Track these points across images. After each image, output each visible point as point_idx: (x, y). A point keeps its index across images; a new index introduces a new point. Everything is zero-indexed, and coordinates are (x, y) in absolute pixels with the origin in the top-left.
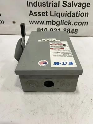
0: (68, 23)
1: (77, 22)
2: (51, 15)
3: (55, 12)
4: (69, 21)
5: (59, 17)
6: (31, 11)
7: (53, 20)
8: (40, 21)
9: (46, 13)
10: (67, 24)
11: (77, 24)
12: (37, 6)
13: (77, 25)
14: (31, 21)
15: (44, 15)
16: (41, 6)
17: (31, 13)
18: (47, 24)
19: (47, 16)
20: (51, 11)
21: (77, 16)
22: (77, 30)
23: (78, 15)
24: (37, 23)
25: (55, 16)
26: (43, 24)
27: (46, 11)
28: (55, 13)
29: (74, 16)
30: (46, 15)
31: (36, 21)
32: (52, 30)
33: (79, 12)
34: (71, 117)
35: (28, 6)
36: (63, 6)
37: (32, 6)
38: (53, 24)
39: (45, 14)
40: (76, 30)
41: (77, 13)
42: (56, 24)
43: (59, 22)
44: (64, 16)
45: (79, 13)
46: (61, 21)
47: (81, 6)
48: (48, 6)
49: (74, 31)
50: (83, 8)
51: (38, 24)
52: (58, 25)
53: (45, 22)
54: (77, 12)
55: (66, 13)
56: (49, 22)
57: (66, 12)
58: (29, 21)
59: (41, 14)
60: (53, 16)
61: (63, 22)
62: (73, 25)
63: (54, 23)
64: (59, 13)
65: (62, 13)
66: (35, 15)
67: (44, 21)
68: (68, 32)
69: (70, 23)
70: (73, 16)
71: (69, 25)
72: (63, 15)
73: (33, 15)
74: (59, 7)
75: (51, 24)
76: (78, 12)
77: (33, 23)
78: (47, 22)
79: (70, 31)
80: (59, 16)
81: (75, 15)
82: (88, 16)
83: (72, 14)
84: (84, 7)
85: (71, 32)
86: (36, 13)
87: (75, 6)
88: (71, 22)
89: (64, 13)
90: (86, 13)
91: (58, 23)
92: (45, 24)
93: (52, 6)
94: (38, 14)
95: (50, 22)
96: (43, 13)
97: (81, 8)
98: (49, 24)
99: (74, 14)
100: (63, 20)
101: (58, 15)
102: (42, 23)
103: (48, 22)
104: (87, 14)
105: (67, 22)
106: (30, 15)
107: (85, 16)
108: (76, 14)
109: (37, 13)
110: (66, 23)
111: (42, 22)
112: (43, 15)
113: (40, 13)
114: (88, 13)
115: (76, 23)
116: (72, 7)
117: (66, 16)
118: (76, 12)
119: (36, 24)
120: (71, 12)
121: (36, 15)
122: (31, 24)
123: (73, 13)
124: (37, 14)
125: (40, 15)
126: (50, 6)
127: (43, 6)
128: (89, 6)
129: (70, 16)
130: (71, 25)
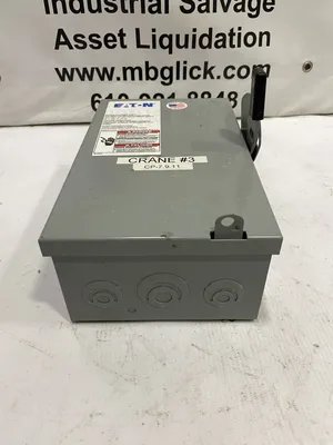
0: (202, 72)
1: (233, 68)
2: (139, 46)
3: (154, 30)
4: (206, 63)
5: (171, 52)
6: (61, 32)
7: (147, 63)
8: (97, 69)
9: (118, 38)
10: (199, 76)
11: (235, 72)
12: (82, 10)
13: (233, 76)
14: (65, 70)
15: (114, 46)
16: (99, 10)
17: (62, 40)
18: (125, 79)
19: (124, 46)
20: (137, 30)
21: (234, 46)
23: (235, 42)
24: (86, 74)
25: (154, 47)
26: (110, 78)
27: (121, 31)
28: (154, 36)
29: (224, 46)
30: (118, 43)
31: (85, 70)
33: (240, 29)
34: (292, 405)
35: (48, 12)
36: (182, 8)
37: (65, 12)
38: (148, 78)
39: (115, 40)
40: (233, 96)
41: (232, 34)
42: (159, 79)
43: (171, 69)
44: (186, 46)
45: (239, 34)
46: (178, 63)
47: (243, 10)
48: (125, 11)
50: (250, 15)
51: (91, 78)
52: (167, 81)
53: (118, 73)
54: (232, 30)
55: (194, 36)
56: (133, 70)
57: (195, 30)
58: (57, 69)
59: (101, 40)
60: (148, 47)
61: (185, 68)
62: (219, 77)
63: (152, 73)
64: (170, 37)
65: (178, 36)
66: (76, 46)
67: (113, 69)
69: (208, 72)
70: (220, 44)
71: (205, 77)
72: (182, 43)
73: (71, 48)
74: (167, 11)
75: (141, 78)
76: (236, 31)
77: (71, 79)
78: (125, 70)
80: (170, 46)
81: (224, 40)
82: (268, 44)
83: (214, 40)
84: (254, 13)
86: (83, 37)
87: (225, 10)
88: (212, 68)
89: (187, 36)
90: (261, 34)
91: (167, 73)
92: (118, 79)
93: (143, 11)
94: (89, 43)
95: (137, 72)
96: (110, 38)
97: (245, 14)
98: (133, 79)
99: (221, 38)
100: (185, 62)
101: (166, 42)
102: (106, 74)
103: (129, 72)
104: (265, 37)
105: (199, 69)
106: (57, 48)
107: (260, 45)
108: (228, 38)
109: (87, 37)
110: (195, 73)
111: (105, 70)
112: (111, 44)
113: (98, 37)
114: (268, 34)
115: (230, 72)
116: (215, 11)
117: (194, 47)
118: (227, 32)
119: (82, 79)
120: (211, 30)
121: (81, 45)
122: (63, 79)
123: (217, 36)
124: (87, 40)
125: (96, 45)
126: (132, 11)
127: (107, 9)
128: (272, 8)
129: (209, 46)
130: (212, 77)
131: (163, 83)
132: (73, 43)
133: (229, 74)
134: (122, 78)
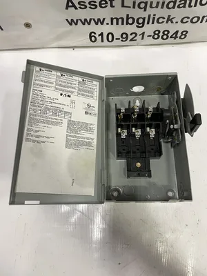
0: (165, 20)
1: (188, 18)
2: (123, 6)
4: (169, 16)
5: (145, 11)
7: (128, 15)
8: (94, 19)
9: (109, 2)
10: (163, 22)
11: (189, 20)
13: (187, 22)
14: (72, 20)
15: (106, 6)
17: (70, 4)
18: (112, 24)
19: (112, 6)
21: (191, 7)
22: (185, 33)
23: (193, 4)
24: (85, 22)
25: (134, 7)
26: (102, 23)
28: (134, 3)
29: (184, 7)
30: (109, 5)
31: (85, 20)
32: (124, 36)
38: (128, 23)
39: (107, 3)
42: (135, 24)
43: (144, 19)
44: (157, 7)
46: (149, 16)
49: (179, 35)
51: (89, 24)
52: (141, 25)
53: (108, 20)
55: (164, 3)
56: (117, 20)
58: (67, 20)
59: (97, 4)
60: (129, 7)
61: (154, 18)
62: (177, 22)
63: (130, 21)
64: (146, 3)
65: (152, 2)
66: (80, 8)
68: (165, 37)
69: (170, 20)
70: (182, 6)
71: (167, 23)
72: (154, 5)
73: (76, 8)
75: (123, 24)
77: (76, 24)
78: (112, 19)
79: (170, 35)
80: (145, 8)
81: (185, 3)
83: (178, 4)
85: (171, 37)
86: (84, 2)
88: (173, 18)
89: (158, 3)
91: (141, 21)
92: (108, 24)
94: (88, 6)
95: (120, 21)
96: (103, 2)
98: (117, 24)
99: (183, 2)
100: (155, 15)
101: (142, 5)
102: (100, 22)
103: (115, 21)
105: (164, 18)
106: (67, 8)
108: (188, 1)
110: (161, 20)
111: (99, 19)
112: (103, 6)
113: (95, 2)
115: (186, 20)
117: (162, 7)
121: (83, 7)
122: (71, 24)
123: (181, 1)
124: (87, 4)
125: (94, 7)
129: (174, 7)
130: (172, 22)
131: (138, 27)
132: (78, 6)
133: (184, 21)
134: (110, 23)
